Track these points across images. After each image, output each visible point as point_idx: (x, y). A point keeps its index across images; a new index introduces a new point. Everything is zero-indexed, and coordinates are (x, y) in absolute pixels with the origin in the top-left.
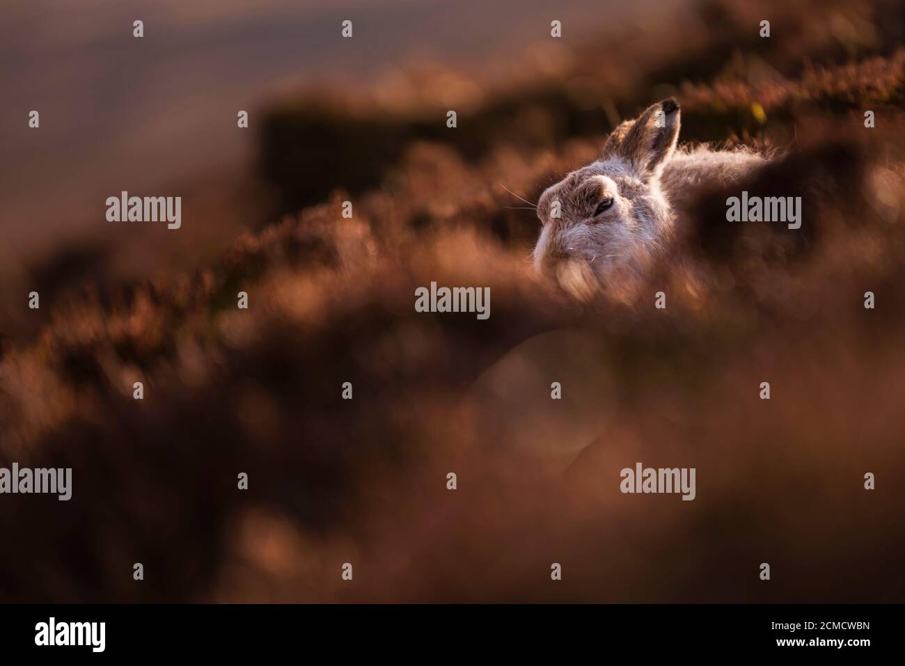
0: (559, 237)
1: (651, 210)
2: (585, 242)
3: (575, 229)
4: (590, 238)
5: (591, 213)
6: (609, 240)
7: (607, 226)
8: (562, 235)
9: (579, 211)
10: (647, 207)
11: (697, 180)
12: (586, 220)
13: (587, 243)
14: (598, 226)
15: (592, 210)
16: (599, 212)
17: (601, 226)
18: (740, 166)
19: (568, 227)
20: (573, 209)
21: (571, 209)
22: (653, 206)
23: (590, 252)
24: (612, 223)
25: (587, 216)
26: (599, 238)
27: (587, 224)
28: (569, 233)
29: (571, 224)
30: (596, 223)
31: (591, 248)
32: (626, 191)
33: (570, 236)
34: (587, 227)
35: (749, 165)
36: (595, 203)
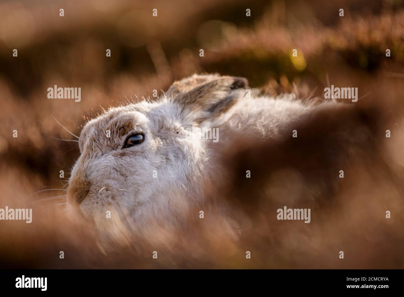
0: (86, 165)
1: (182, 152)
2: (108, 173)
3: (102, 159)
4: (114, 169)
5: (119, 145)
6: (133, 173)
7: (132, 160)
8: (89, 163)
9: (109, 143)
10: (179, 149)
11: (237, 126)
12: (114, 152)
13: (110, 174)
14: (124, 158)
15: (120, 141)
16: (126, 145)
17: (127, 159)
18: (280, 113)
19: (96, 157)
20: (104, 140)
21: (102, 140)
22: (185, 149)
23: (112, 183)
24: (137, 157)
25: (114, 148)
26: (123, 170)
27: (115, 155)
28: (96, 162)
29: (100, 154)
30: (123, 155)
31: (114, 179)
32: (163, 131)
33: (96, 166)
34: (113, 158)
35: (288, 113)
36: (123, 134)
